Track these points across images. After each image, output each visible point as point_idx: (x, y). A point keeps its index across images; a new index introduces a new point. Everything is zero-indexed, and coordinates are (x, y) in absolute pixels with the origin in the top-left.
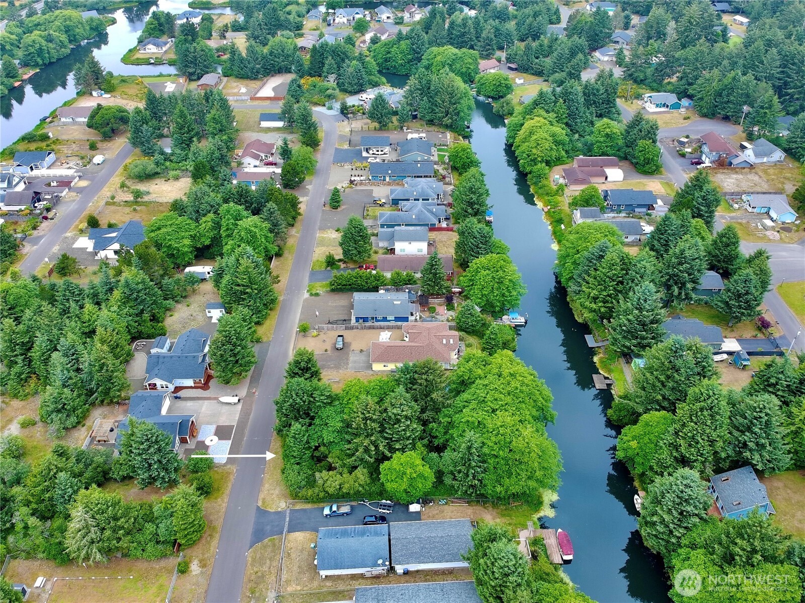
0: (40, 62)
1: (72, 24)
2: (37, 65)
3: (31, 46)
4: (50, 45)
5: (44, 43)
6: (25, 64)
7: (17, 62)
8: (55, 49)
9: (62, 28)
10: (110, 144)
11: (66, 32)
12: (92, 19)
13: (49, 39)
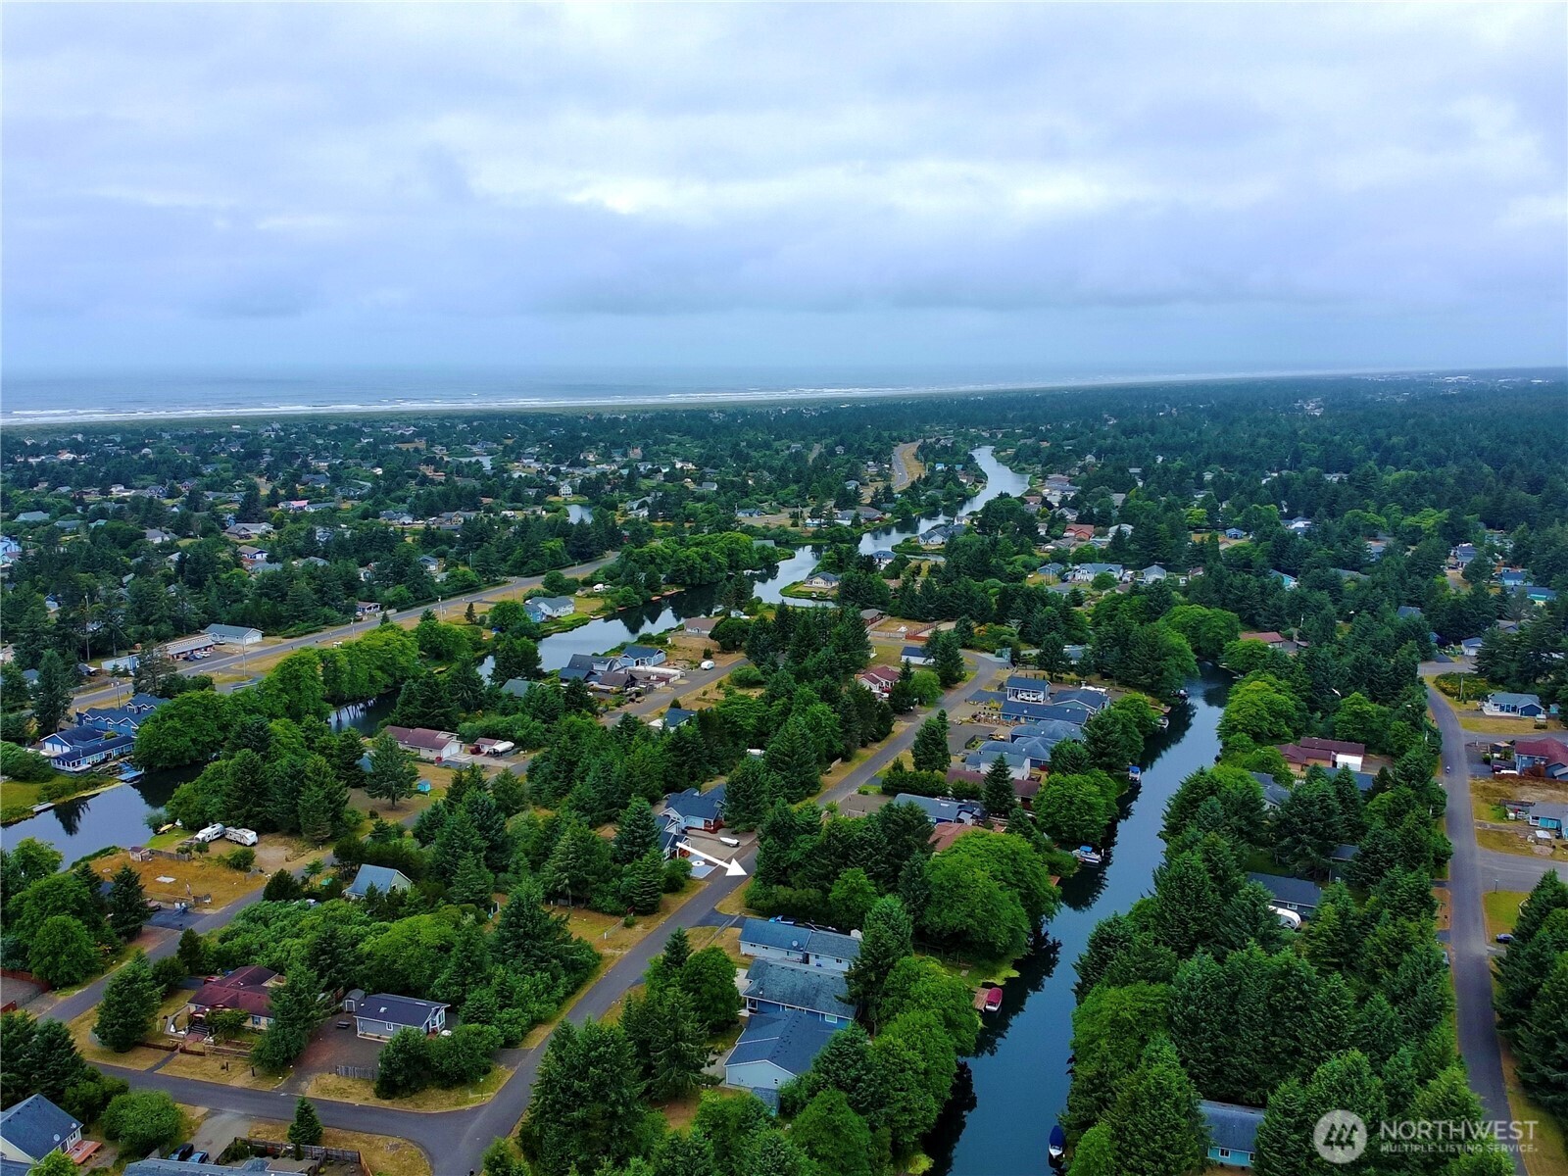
0: (689, 581)
1: (738, 547)
2: (683, 584)
3: (684, 561)
4: (705, 564)
5: (699, 560)
6: (671, 581)
7: (663, 576)
8: (709, 569)
9: (726, 550)
10: (726, 656)
11: (729, 556)
12: (764, 547)
13: (706, 558)
